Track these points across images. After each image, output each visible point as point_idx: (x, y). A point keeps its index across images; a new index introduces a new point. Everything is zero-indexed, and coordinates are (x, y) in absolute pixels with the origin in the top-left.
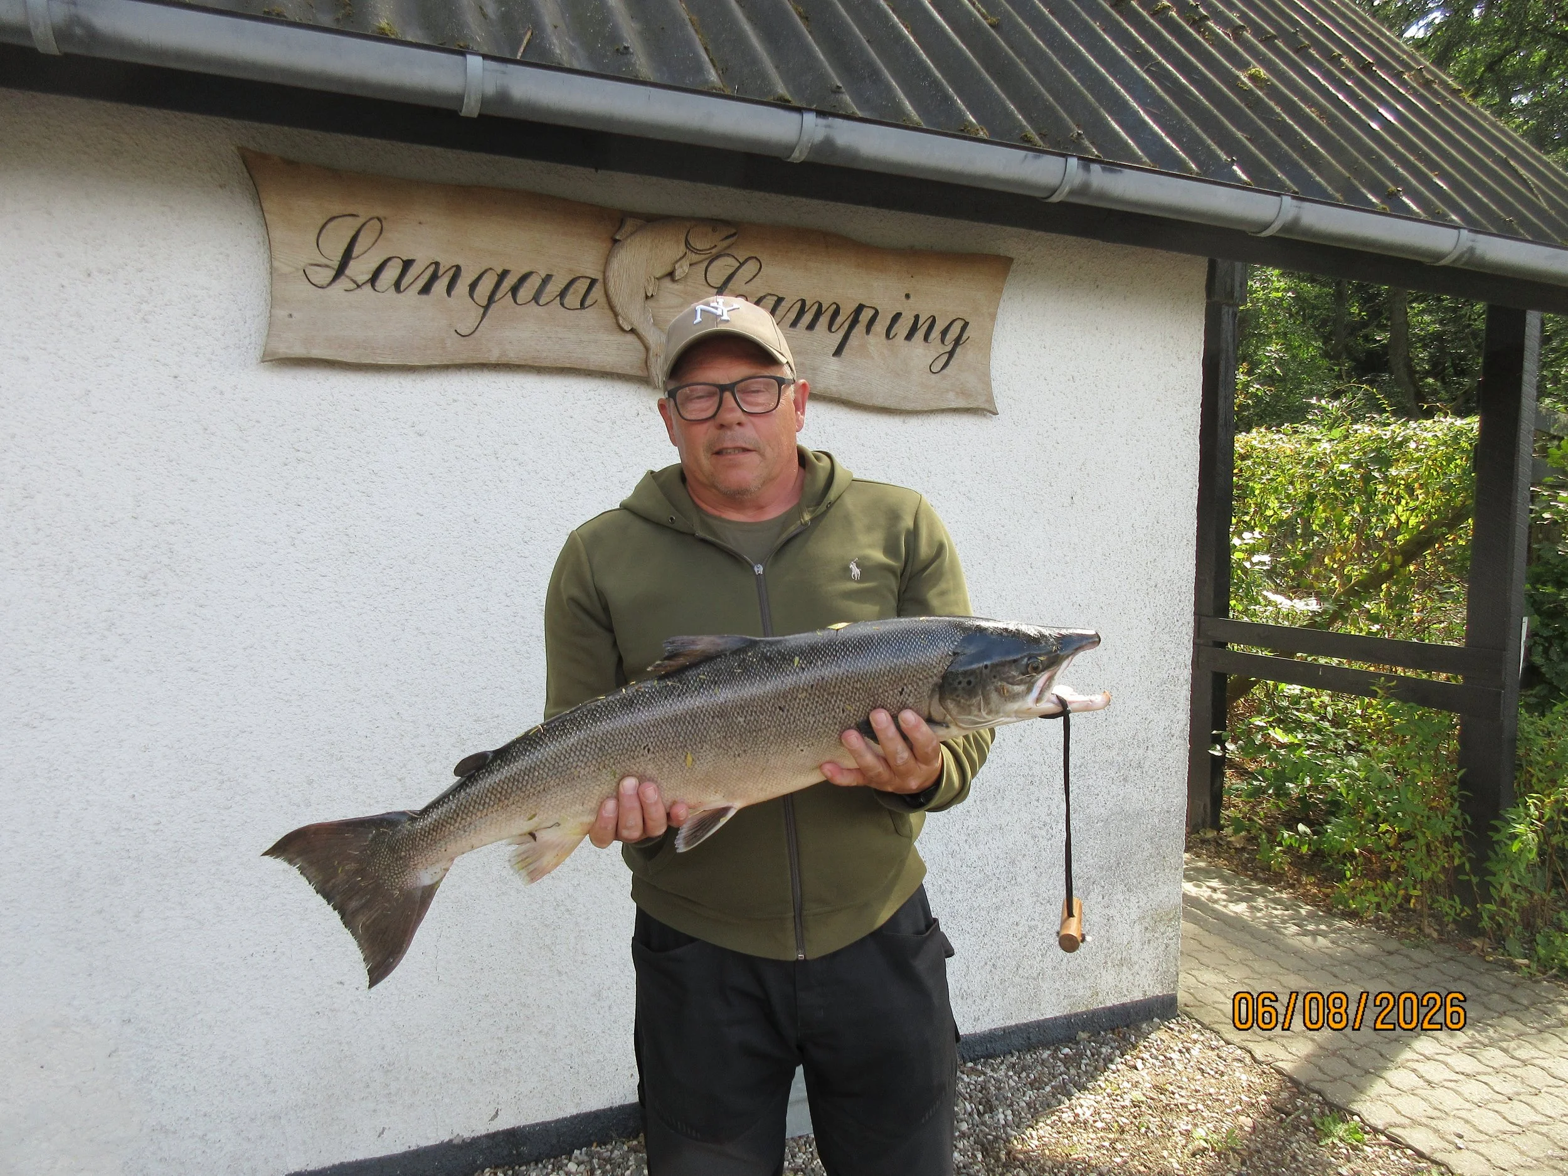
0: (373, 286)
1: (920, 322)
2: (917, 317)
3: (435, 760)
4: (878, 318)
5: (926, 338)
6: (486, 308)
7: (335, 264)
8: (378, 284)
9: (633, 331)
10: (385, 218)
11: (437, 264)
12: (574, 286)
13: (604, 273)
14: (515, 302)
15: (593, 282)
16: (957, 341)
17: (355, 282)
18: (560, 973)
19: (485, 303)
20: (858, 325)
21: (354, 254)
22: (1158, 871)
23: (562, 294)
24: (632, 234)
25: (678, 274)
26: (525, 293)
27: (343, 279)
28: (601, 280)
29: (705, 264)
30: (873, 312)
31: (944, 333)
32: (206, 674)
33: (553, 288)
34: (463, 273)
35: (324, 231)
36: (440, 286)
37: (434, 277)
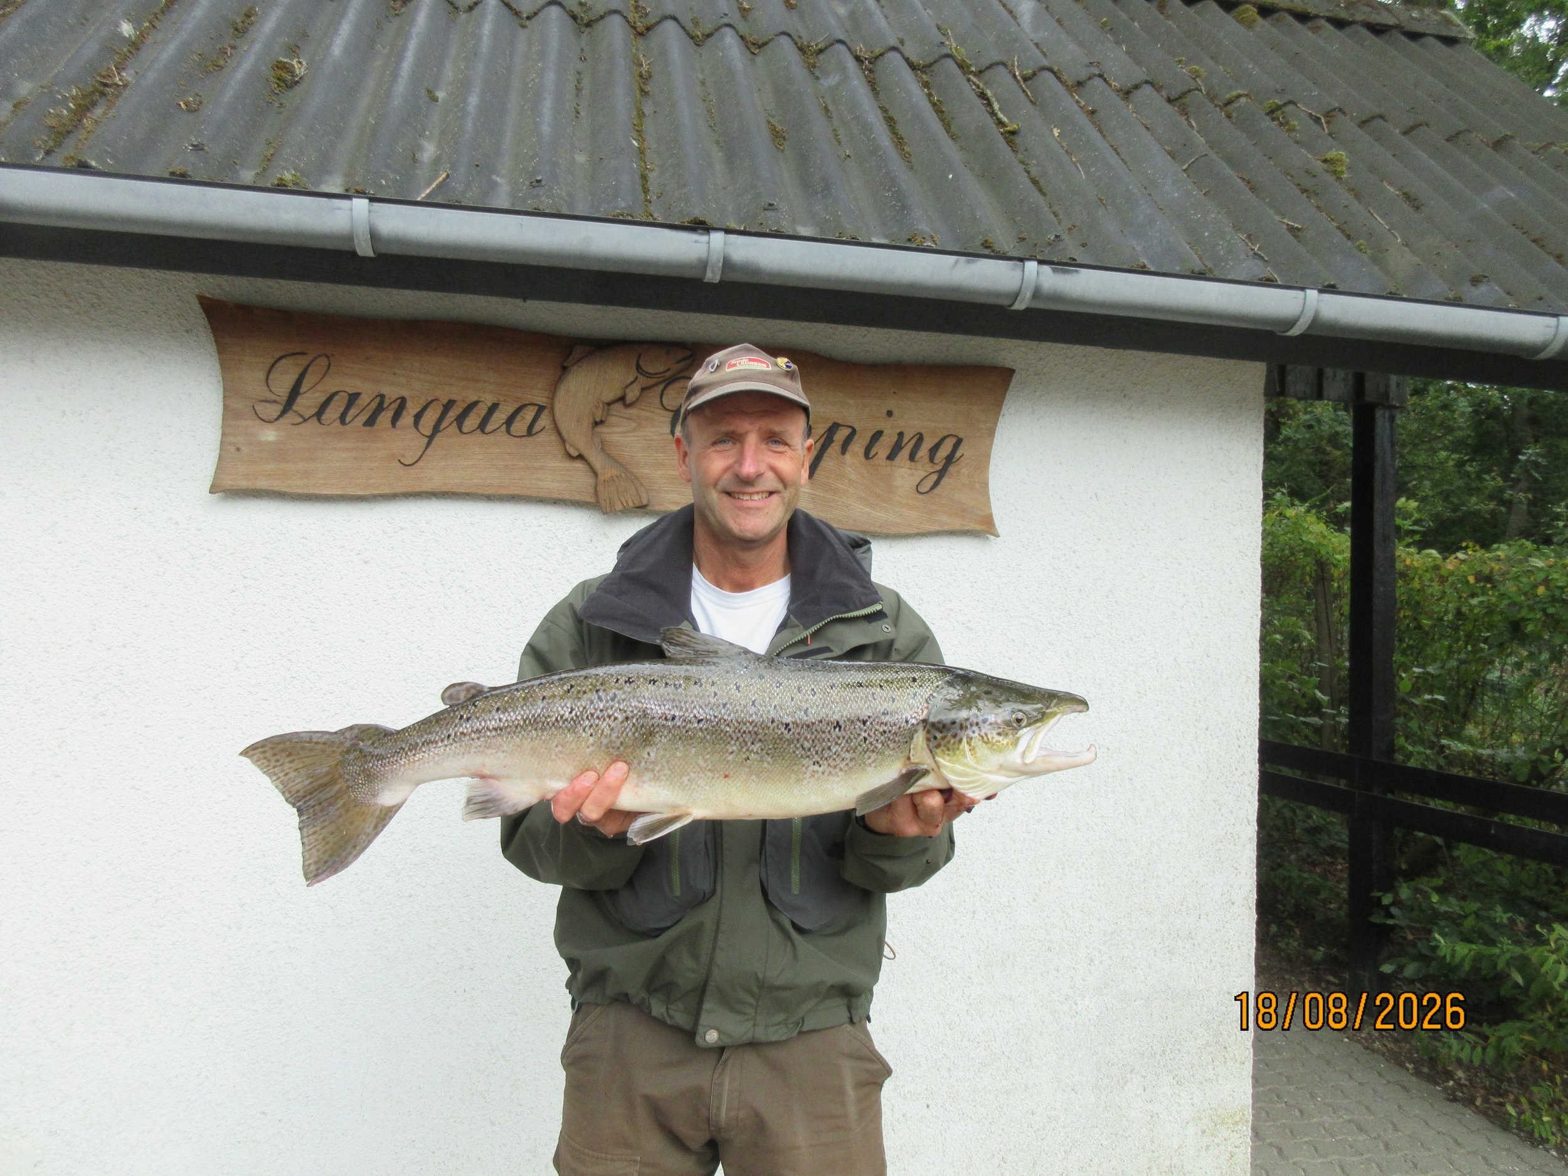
0: (319, 420)
1: (905, 440)
2: (901, 435)
3: (368, 889)
4: (856, 437)
5: (912, 457)
6: (431, 438)
7: (285, 399)
8: (323, 417)
9: (580, 457)
10: (333, 355)
11: (382, 396)
12: (521, 414)
13: (552, 399)
14: (460, 430)
15: (541, 409)
16: (950, 459)
17: (301, 416)
18: (493, 1124)
19: (429, 434)
20: (833, 445)
21: (302, 390)
22: (1217, 1063)
23: (510, 421)
24: (580, 360)
25: (631, 396)
26: (471, 422)
27: (290, 414)
28: (549, 406)
29: (661, 387)
30: (850, 430)
31: (934, 450)
32: (147, 792)
33: (500, 417)
34: (409, 404)
35: (274, 369)
36: (385, 417)
37: (380, 408)
